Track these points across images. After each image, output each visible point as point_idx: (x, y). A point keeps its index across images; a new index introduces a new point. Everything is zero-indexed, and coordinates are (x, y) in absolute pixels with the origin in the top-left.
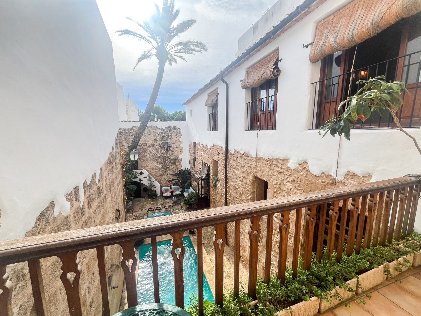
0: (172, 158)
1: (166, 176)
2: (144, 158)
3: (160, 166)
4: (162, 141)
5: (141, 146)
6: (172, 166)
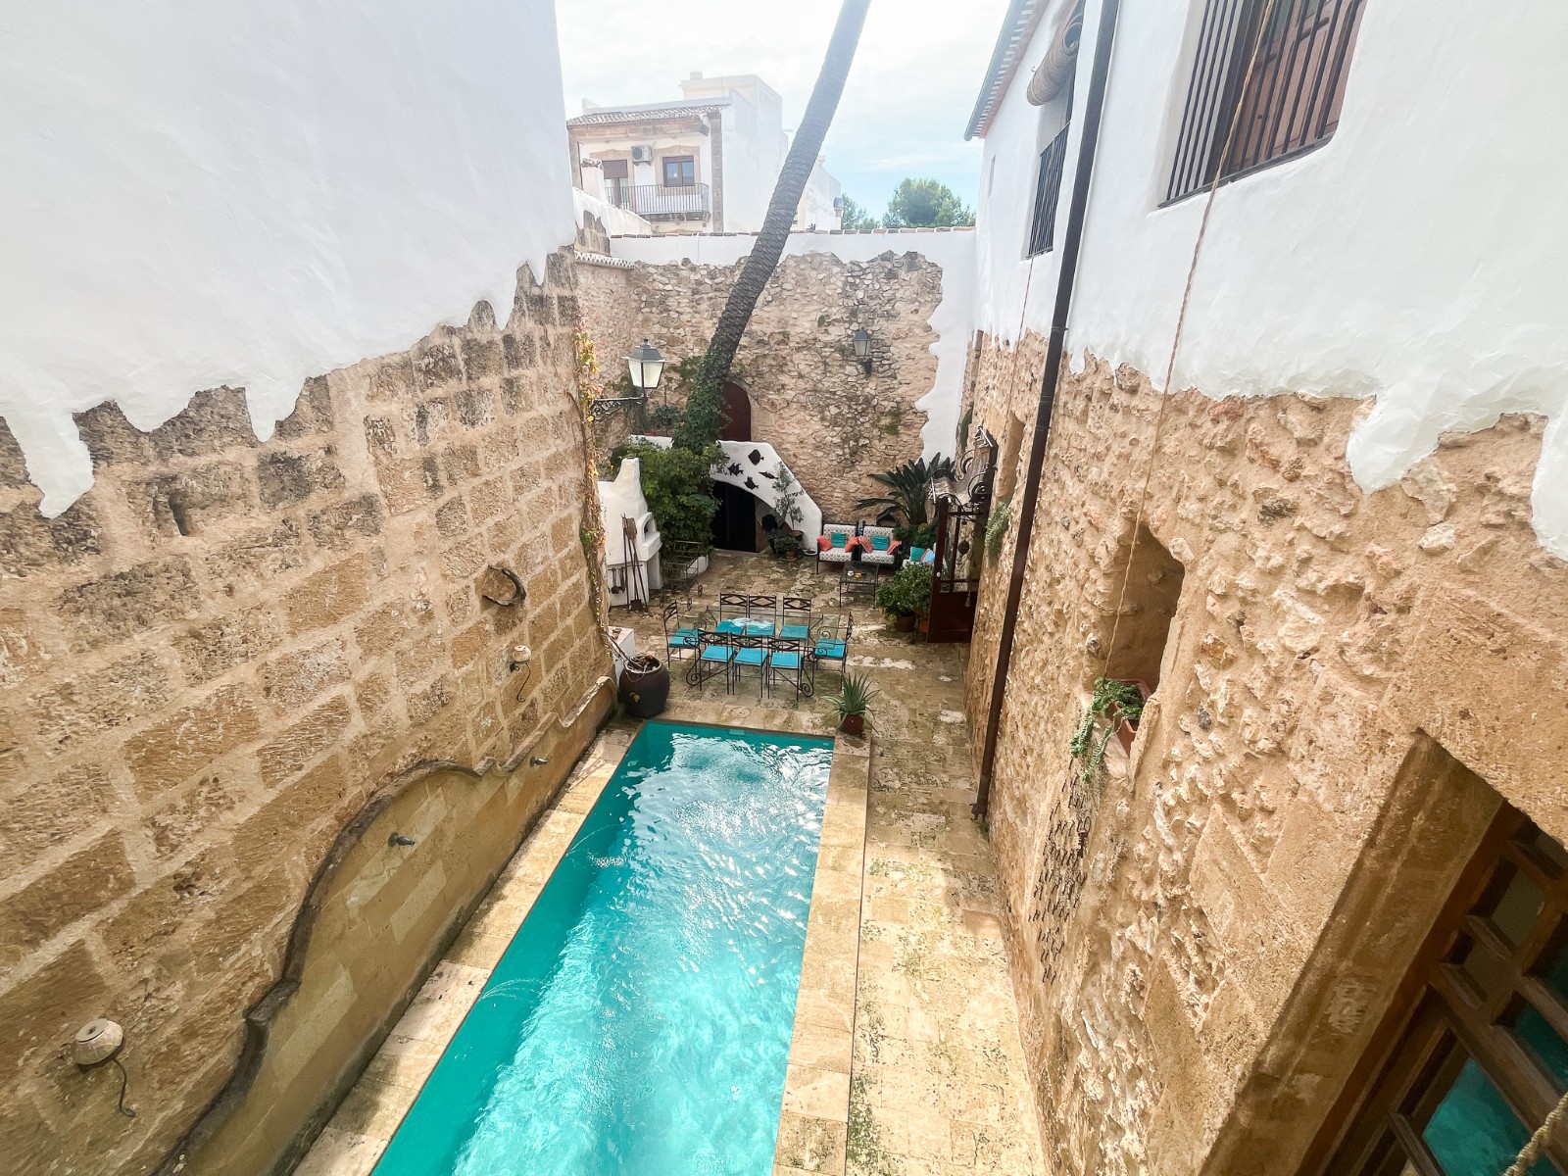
0: (885, 403)
1: (854, 480)
2: (773, 396)
3: (832, 437)
4: (851, 323)
5: (768, 343)
6: (880, 439)
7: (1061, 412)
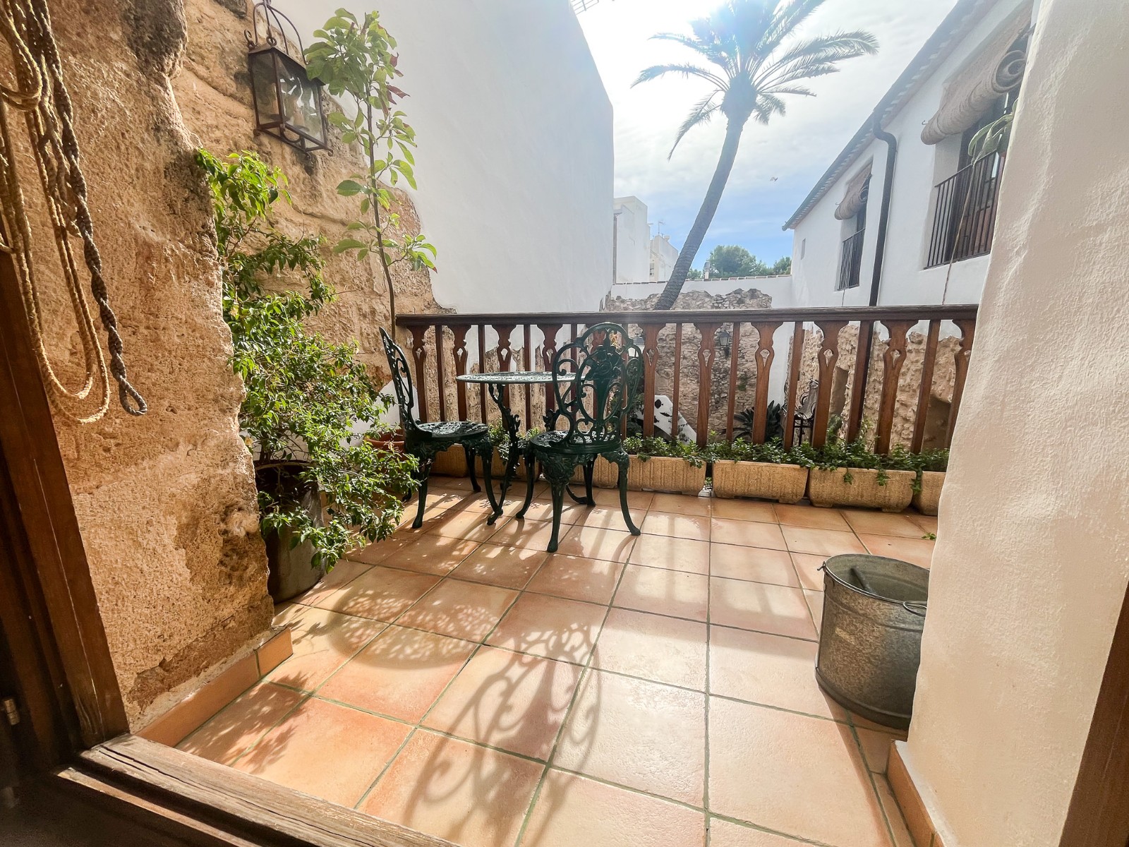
0: (737, 372)
1: (718, 418)
2: (667, 369)
7: (876, 359)
